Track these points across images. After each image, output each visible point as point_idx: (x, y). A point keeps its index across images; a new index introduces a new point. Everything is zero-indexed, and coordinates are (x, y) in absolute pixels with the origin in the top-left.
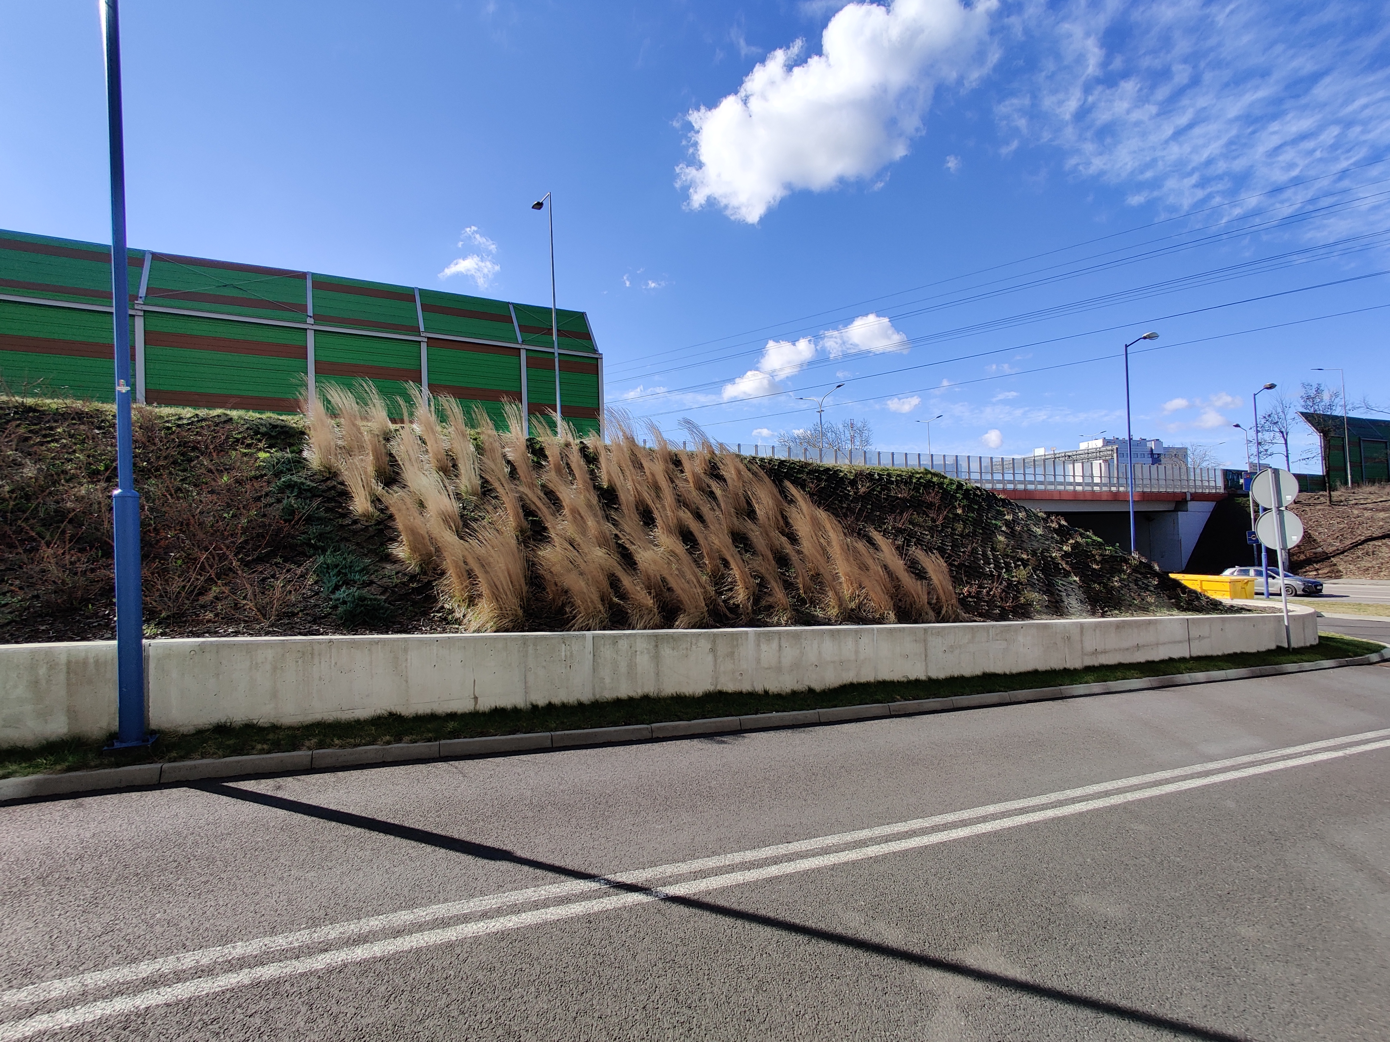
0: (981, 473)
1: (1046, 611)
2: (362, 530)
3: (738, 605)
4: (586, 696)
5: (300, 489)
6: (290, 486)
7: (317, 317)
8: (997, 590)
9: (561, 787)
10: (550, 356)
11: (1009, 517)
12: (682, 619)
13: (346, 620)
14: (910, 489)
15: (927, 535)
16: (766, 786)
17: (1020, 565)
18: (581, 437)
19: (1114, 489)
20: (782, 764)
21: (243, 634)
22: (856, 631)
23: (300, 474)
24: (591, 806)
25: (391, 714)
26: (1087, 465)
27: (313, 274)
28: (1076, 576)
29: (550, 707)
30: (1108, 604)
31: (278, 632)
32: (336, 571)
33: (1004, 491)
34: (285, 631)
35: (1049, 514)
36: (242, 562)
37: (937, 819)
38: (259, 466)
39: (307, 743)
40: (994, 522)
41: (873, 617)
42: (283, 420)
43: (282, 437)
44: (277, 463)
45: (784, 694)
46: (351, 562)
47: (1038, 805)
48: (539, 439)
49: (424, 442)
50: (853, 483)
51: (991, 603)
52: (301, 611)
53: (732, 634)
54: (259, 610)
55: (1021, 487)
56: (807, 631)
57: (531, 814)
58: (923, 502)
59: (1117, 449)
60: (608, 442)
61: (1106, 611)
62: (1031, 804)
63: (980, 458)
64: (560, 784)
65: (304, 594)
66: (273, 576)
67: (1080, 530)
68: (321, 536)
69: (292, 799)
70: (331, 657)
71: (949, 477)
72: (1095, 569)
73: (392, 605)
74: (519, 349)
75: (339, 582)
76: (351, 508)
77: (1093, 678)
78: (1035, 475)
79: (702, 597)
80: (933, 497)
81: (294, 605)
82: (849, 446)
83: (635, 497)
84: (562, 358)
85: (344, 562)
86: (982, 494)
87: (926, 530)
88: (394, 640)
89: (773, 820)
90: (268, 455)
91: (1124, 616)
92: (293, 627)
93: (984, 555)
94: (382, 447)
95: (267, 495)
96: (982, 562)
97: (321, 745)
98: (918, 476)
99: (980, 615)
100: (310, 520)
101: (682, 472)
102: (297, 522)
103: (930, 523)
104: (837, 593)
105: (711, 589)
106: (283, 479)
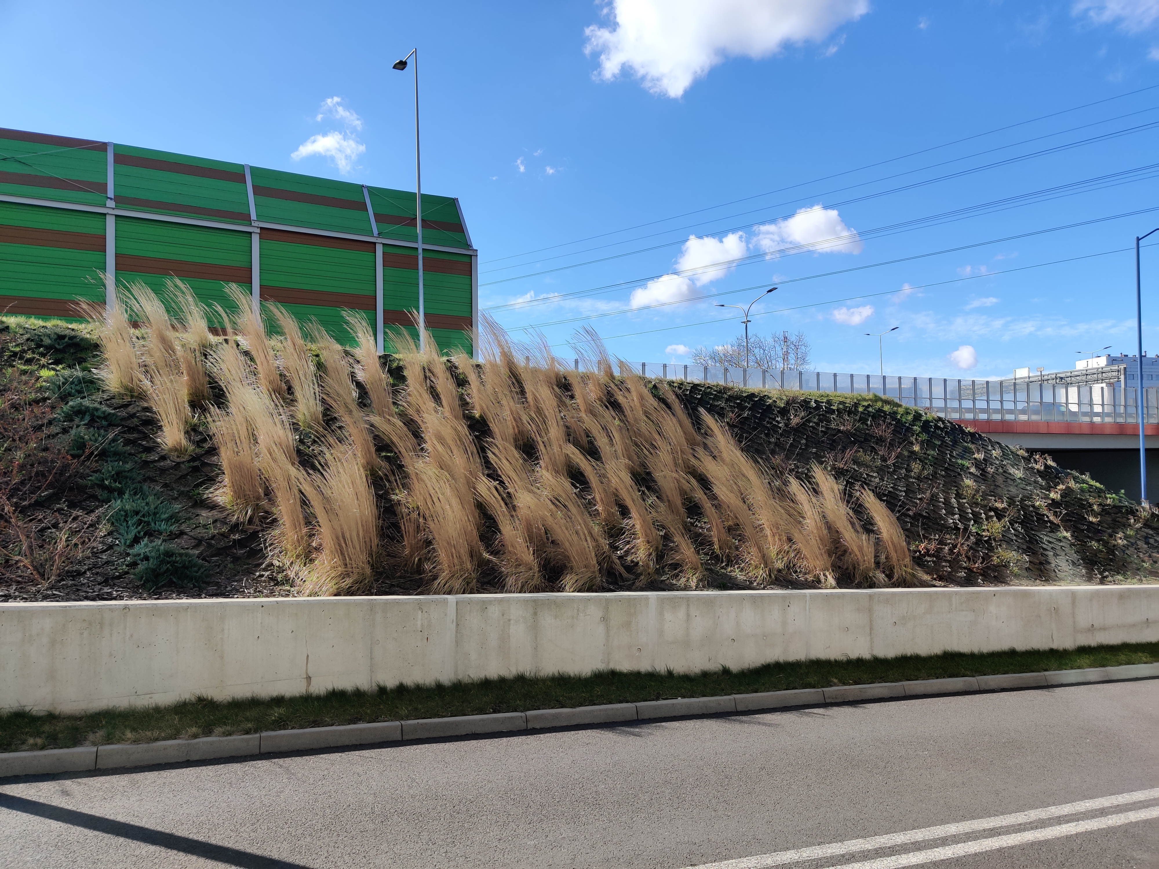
0: (945, 399)
1: (1026, 574)
2: (172, 468)
3: (638, 563)
4: (446, 677)
5: (92, 415)
6: (80, 412)
7: (119, 200)
8: (963, 546)
9: (411, 792)
10: (412, 253)
11: (980, 456)
12: (569, 580)
13: (147, 581)
14: (855, 420)
15: (876, 477)
16: (667, 791)
17: (992, 517)
18: (447, 354)
19: (1121, 420)
20: (687, 763)
21: (15, 598)
22: (784, 597)
23: (94, 397)
24: (448, 816)
25: (201, 700)
26: (1085, 390)
27: (116, 145)
28: (1067, 531)
29: (401, 690)
30: (1108, 567)
31: (59, 596)
32: (136, 519)
33: (975, 422)
34: (67, 594)
35: (1032, 452)
36: (17, 508)
37: (882, 840)
38: (41, 387)
39: (91, 737)
40: (960, 461)
41: (806, 579)
42: (73, 330)
43: (72, 351)
44: (64, 384)
45: (692, 674)
46: (156, 508)
47: (1013, 826)
48: (397, 356)
49: (252, 359)
50: (784, 412)
51: (954, 563)
52: (89, 569)
53: (629, 599)
54: (35, 568)
55: (997, 417)
56: (722, 596)
57: (371, 826)
58: (871, 436)
59: (1125, 368)
60: (481, 360)
61: (1107, 577)
62: (1004, 823)
63: (945, 380)
64: (410, 787)
65: (93, 548)
66: (55, 526)
67: (1074, 472)
68: (118, 476)
69: (70, 807)
70: (125, 628)
71: (904, 405)
72: (1091, 523)
73: (206, 561)
74: (375, 243)
75: (139, 532)
76: (159, 440)
77: (1087, 661)
78: (1015, 402)
79: (593, 554)
80: (882, 431)
81: (80, 562)
82: (780, 366)
83: (514, 428)
84: (429, 255)
85: (146, 508)
86: (946, 427)
87: (873, 471)
88: (208, 605)
89: (674, 835)
90: (53, 373)
91: (1130, 583)
92: (78, 590)
93: (947, 503)
94: (199, 364)
95: (50, 423)
96: (944, 511)
97: (109, 740)
98: (866, 404)
99: (941, 578)
100: (103, 455)
101: (572, 397)
102: (88, 458)
103: (879, 463)
104: (760, 549)
105: (605, 543)
106: (71, 403)
